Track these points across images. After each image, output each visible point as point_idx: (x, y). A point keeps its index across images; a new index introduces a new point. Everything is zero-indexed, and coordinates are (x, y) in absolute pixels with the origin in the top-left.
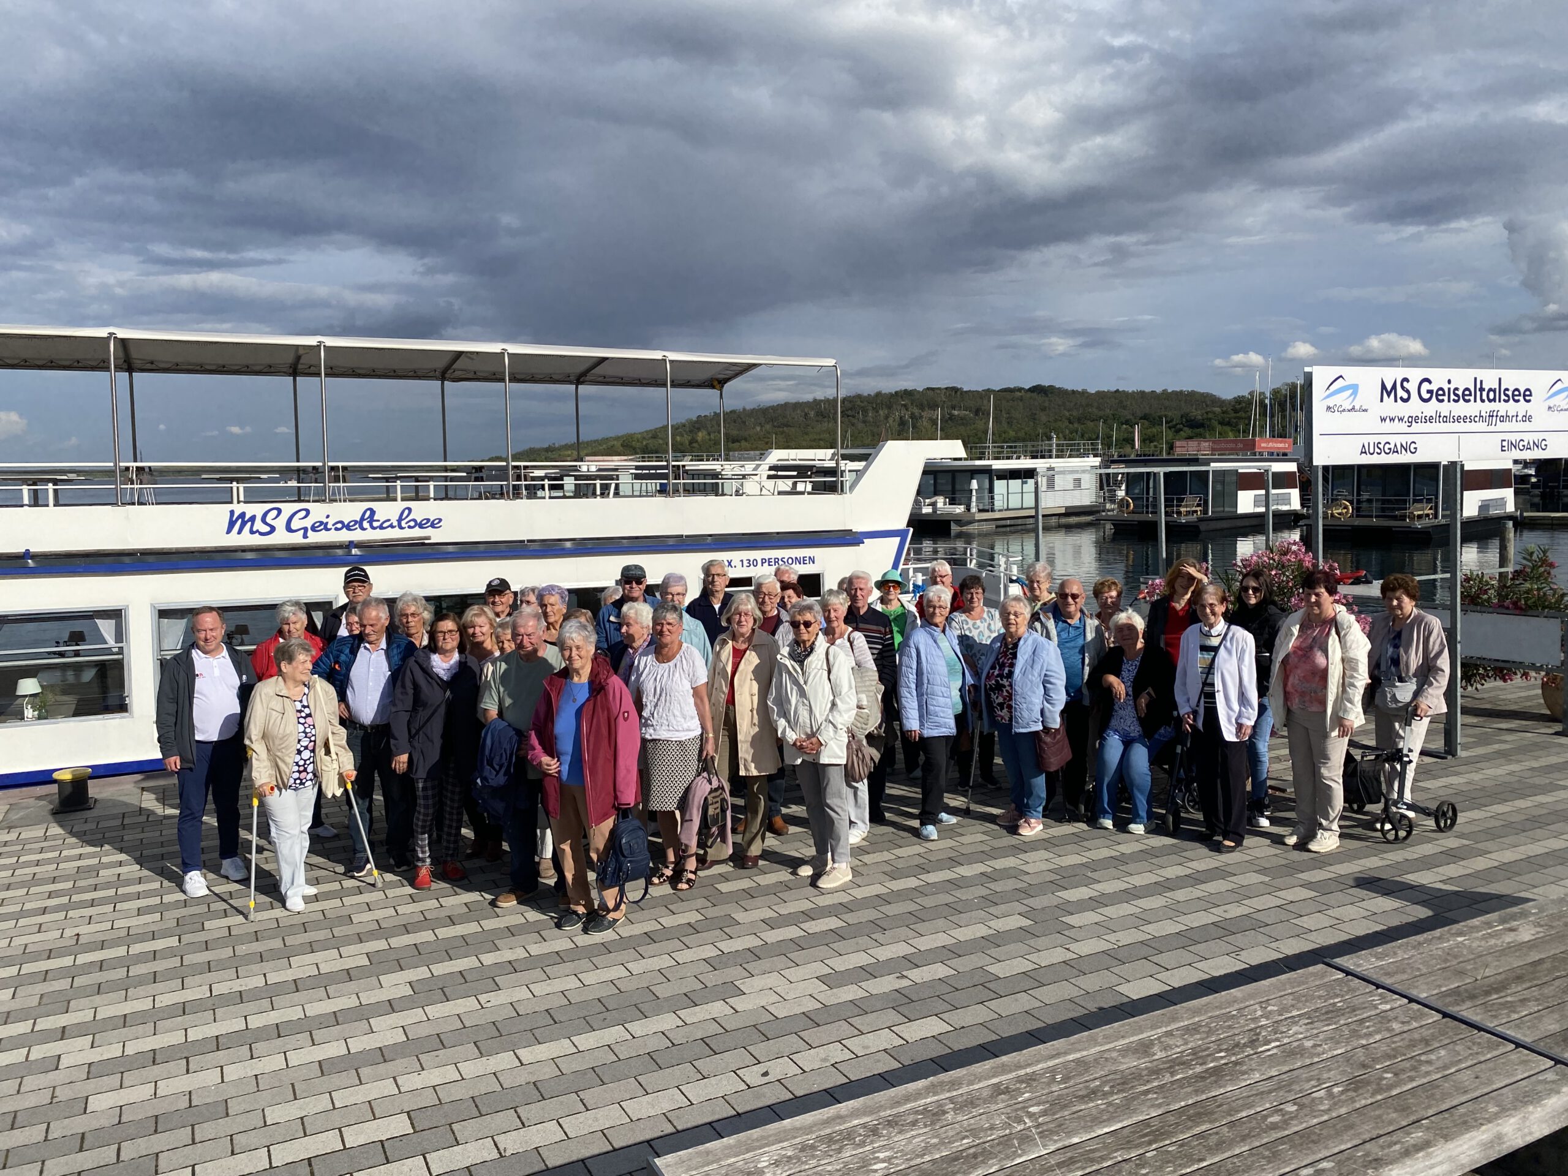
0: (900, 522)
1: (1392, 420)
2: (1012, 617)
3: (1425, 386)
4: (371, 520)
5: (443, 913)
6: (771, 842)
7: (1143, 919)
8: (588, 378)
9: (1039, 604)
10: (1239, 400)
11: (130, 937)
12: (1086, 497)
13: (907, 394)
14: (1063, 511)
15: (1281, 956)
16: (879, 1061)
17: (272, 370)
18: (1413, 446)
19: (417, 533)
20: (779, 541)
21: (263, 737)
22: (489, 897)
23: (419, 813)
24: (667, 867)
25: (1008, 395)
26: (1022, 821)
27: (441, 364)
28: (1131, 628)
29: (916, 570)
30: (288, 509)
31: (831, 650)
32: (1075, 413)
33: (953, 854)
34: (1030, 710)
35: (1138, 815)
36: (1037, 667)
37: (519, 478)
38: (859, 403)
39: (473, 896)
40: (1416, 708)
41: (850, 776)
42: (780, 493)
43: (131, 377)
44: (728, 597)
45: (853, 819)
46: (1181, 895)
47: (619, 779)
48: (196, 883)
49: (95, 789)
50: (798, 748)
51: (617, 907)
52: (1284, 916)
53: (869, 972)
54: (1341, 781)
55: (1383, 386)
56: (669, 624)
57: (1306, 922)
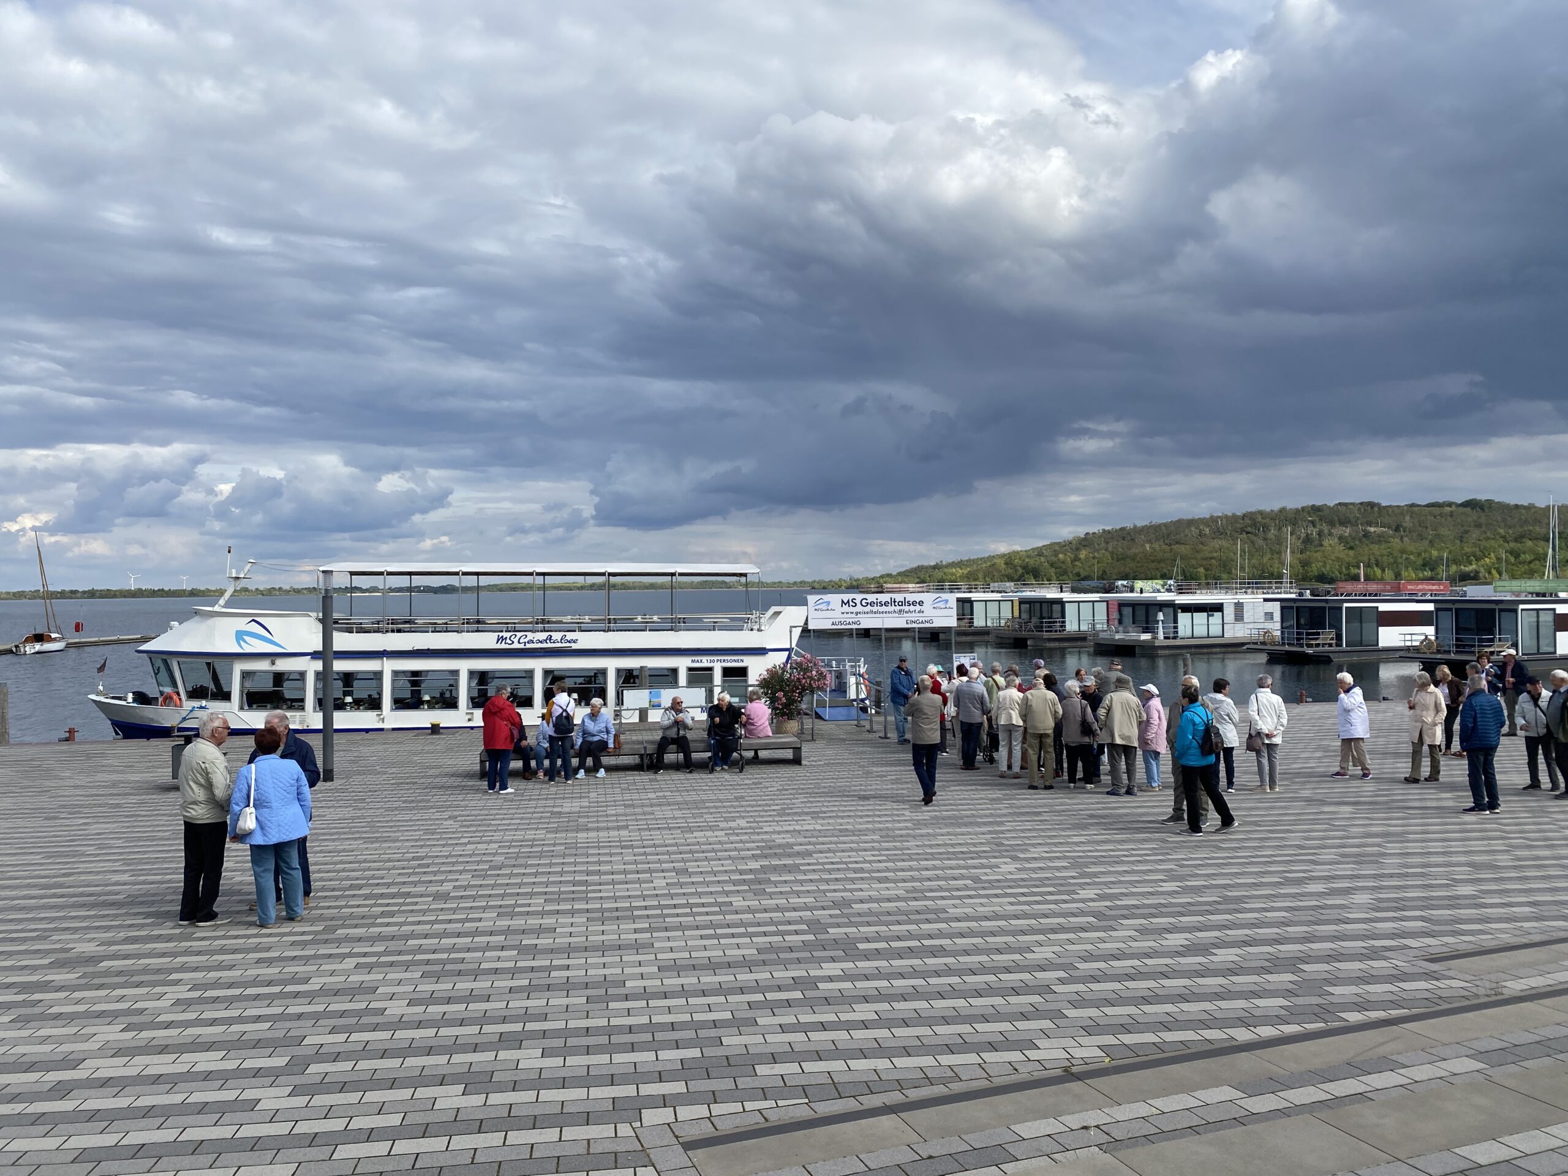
1: (847, 613)
3: (864, 601)
4: (550, 639)
13: (1316, 509)
20: (727, 652)
30: (519, 634)
55: (843, 602)
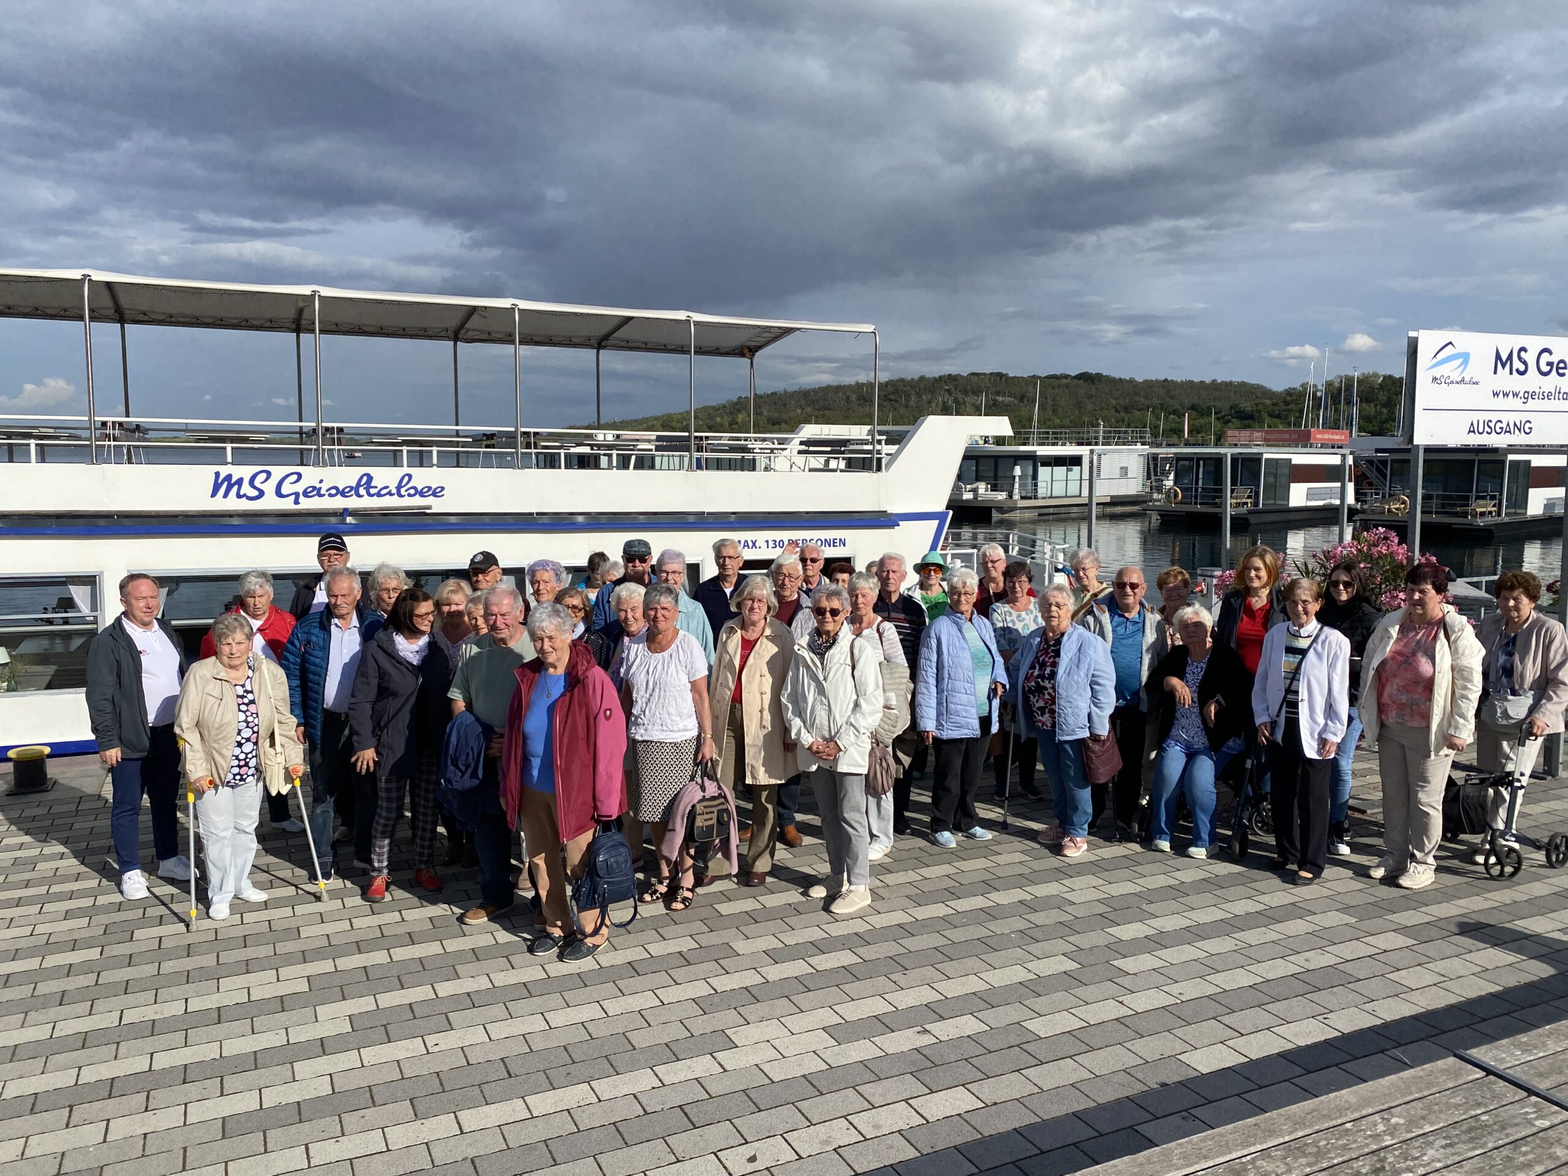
0: (939, 504)
1: (1506, 395)
2: (1054, 608)
3: (1545, 357)
4: (368, 486)
5: (403, 929)
6: (782, 854)
7: (1209, 967)
8: (610, 342)
9: (1089, 595)
10: (1289, 392)
11: (50, 946)
12: (1133, 486)
13: (952, 378)
14: (1108, 500)
15: (1379, 1022)
16: (891, 1147)
17: (274, 325)
18: (1528, 425)
19: (417, 501)
20: (806, 521)
21: (197, 725)
22: (458, 911)
23: (380, 816)
24: (661, 883)
25: (1054, 382)
26: (1067, 839)
27: (453, 323)
28: (1199, 625)
29: (954, 556)
30: (278, 472)
31: (856, 642)
32: (1121, 402)
33: (987, 876)
34: (1076, 715)
35: (1200, 838)
36: (1084, 667)
37: (528, 446)
38: (901, 387)
39: (440, 910)
40: (1531, 724)
41: (872, 788)
42: (811, 470)
43: (123, 328)
44: (741, 578)
45: (875, 832)
46: (1253, 936)
47: (598, 787)
48: (136, 883)
49: (54, 769)
50: (814, 753)
51: (596, 932)
52: (1378, 968)
53: (884, 1024)
54: (1440, 808)
55: (1498, 356)
56: (664, 608)
57: (1405, 977)
